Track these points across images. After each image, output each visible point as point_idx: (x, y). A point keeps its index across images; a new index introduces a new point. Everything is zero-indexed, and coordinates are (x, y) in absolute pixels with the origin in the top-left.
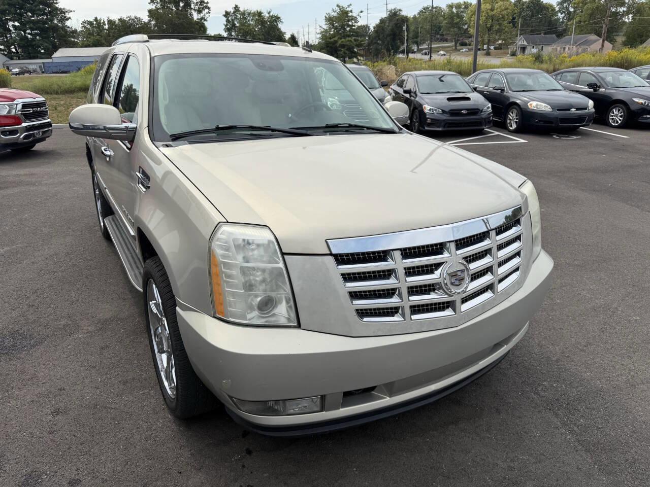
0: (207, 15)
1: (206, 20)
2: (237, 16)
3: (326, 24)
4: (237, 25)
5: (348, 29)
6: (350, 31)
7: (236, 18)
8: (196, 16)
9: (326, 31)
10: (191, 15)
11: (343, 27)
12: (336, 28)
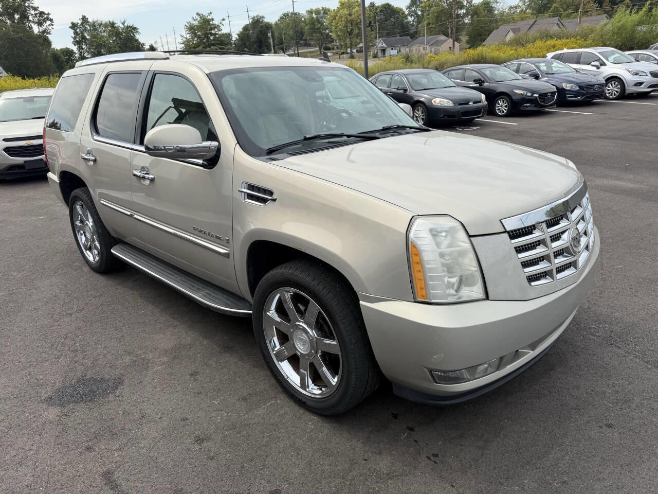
0: (50, 28)
1: (49, 33)
2: (86, 28)
3: (188, 33)
4: (88, 37)
5: (212, 38)
6: (214, 40)
7: (86, 30)
8: (36, 29)
9: (188, 41)
10: (31, 28)
11: (206, 35)
12: (199, 37)
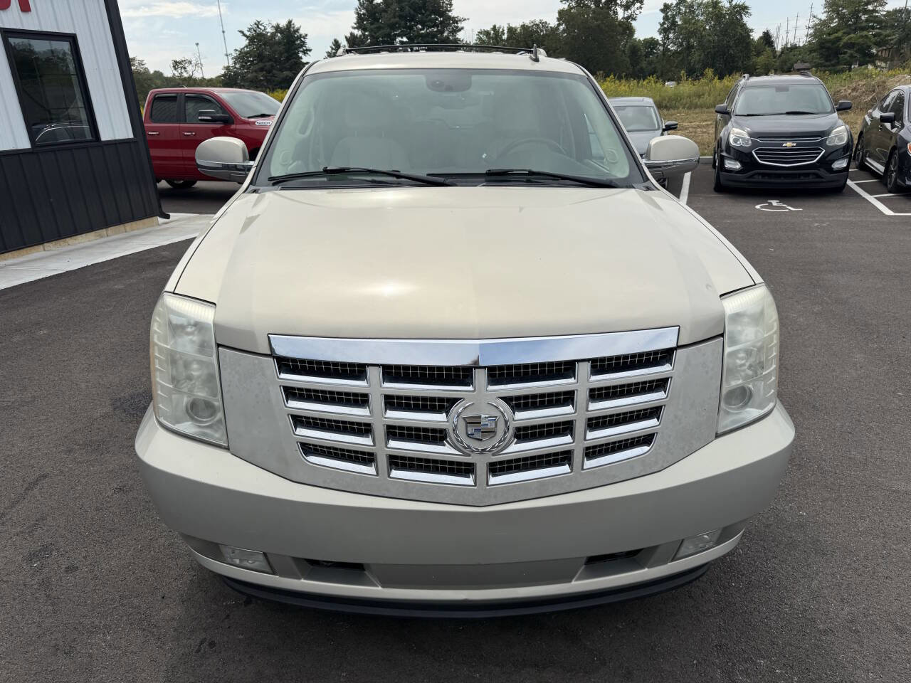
0: (637, 12)
1: (634, 19)
2: (680, 9)
3: (825, 12)
4: (680, 23)
5: (864, 17)
6: (867, 20)
7: (679, 13)
8: (621, 14)
9: (823, 23)
10: (616, 13)
11: (855, 14)
12: (841, 17)
